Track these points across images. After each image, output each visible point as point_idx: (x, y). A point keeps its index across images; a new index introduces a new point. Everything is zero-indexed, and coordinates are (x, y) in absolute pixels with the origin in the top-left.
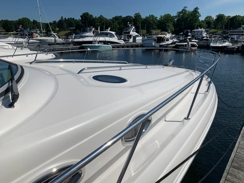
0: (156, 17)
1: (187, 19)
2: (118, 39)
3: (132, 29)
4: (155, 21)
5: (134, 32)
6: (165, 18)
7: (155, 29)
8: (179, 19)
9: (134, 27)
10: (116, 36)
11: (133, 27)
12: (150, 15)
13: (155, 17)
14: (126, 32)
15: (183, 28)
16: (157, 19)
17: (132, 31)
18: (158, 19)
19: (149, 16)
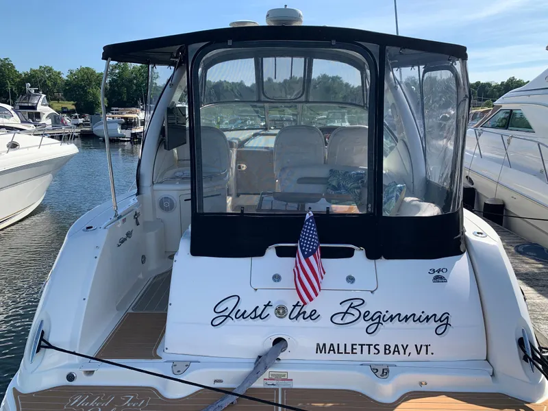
0: (59, 73)
1: (131, 81)
2: (22, 122)
3: (41, 100)
4: (59, 81)
5: (45, 105)
6: (83, 76)
7: (58, 100)
8: (113, 79)
9: (44, 96)
10: (15, 115)
11: (41, 96)
12: (41, 67)
13: (55, 72)
14: (26, 105)
15: (125, 100)
16: (62, 76)
17: (40, 103)
18: (64, 77)
19: (38, 68)
